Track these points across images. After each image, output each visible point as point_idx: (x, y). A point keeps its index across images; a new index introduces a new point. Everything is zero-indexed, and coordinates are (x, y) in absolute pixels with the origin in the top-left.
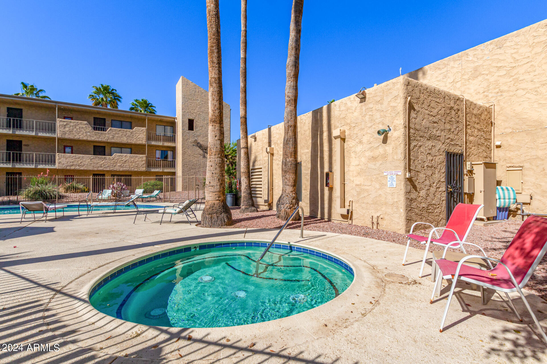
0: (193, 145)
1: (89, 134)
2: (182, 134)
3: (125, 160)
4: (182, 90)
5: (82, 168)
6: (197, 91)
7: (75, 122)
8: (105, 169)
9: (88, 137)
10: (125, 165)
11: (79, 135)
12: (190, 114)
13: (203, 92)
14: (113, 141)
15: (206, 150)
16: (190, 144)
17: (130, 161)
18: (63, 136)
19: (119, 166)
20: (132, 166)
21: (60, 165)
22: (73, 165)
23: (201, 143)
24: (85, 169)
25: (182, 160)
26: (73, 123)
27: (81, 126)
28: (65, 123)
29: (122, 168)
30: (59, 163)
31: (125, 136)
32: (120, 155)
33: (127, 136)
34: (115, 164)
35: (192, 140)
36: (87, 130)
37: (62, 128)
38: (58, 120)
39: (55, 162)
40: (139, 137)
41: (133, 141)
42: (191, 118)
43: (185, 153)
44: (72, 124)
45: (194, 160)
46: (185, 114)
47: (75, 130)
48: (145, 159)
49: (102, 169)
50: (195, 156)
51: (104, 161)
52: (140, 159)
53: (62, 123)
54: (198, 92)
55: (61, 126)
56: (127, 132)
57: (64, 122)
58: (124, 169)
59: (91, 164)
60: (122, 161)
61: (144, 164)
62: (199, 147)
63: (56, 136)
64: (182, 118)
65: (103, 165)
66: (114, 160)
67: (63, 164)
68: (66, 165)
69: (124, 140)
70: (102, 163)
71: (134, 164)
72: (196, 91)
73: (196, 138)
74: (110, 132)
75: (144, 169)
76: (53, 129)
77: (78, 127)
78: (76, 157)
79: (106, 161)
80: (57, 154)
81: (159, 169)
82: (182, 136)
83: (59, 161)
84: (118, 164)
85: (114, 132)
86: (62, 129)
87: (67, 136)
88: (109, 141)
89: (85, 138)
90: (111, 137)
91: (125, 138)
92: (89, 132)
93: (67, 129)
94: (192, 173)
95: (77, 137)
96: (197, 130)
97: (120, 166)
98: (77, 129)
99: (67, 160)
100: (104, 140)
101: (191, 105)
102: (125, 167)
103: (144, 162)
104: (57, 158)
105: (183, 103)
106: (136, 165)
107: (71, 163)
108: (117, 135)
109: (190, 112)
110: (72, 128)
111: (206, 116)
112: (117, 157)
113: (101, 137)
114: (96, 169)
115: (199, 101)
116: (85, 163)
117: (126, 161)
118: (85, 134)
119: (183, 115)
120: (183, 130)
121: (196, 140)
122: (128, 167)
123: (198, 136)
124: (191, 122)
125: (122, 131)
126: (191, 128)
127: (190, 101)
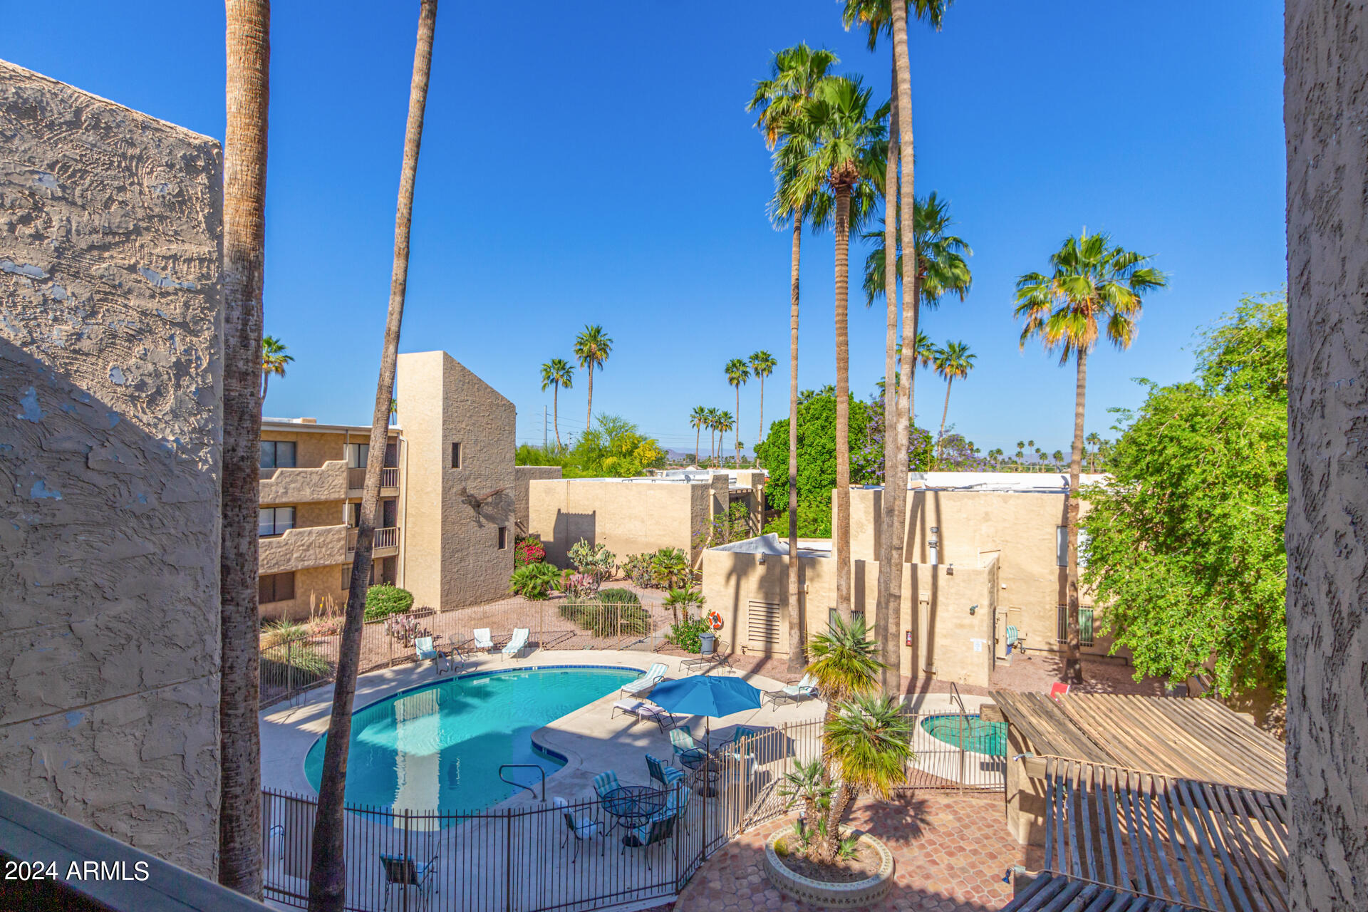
0: (460, 500)
2: (443, 478)
3: (308, 543)
4: (444, 382)
8: (269, 571)
10: (308, 553)
12: (454, 432)
13: (475, 380)
14: (284, 499)
15: (480, 507)
16: (454, 498)
17: (317, 545)
19: (296, 558)
20: (321, 555)
23: (472, 493)
25: (442, 535)
29: (302, 563)
31: (308, 484)
32: (300, 533)
33: (311, 485)
34: (288, 557)
35: (457, 489)
40: (334, 484)
41: (323, 495)
42: (456, 441)
43: (445, 519)
45: (460, 533)
46: (447, 434)
48: (344, 534)
50: (462, 521)
51: (268, 552)
52: (336, 537)
54: (469, 382)
56: (311, 475)
58: (306, 563)
60: (303, 545)
61: (341, 548)
62: (468, 502)
64: (443, 444)
65: (266, 562)
66: (287, 547)
69: (306, 495)
70: (264, 556)
71: (324, 550)
72: (464, 382)
73: (463, 484)
74: (280, 480)
75: (339, 559)
79: (272, 551)
82: (443, 482)
84: (295, 556)
85: (288, 480)
88: (277, 501)
90: (281, 490)
91: (308, 490)
94: (456, 562)
96: (466, 464)
97: (299, 559)
100: (268, 500)
101: (456, 412)
102: (308, 560)
103: (343, 542)
105: (444, 409)
106: (328, 553)
108: (293, 485)
109: (456, 430)
111: (479, 433)
112: (293, 538)
113: (262, 495)
115: (469, 403)
117: (309, 546)
119: (445, 437)
120: (444, 468)
121: (464, 491)
122: (313, 557)
123: (467, 479)
124: (456, 447)
125: (303, 475)
126: (455, 464)
127: (456, 405)
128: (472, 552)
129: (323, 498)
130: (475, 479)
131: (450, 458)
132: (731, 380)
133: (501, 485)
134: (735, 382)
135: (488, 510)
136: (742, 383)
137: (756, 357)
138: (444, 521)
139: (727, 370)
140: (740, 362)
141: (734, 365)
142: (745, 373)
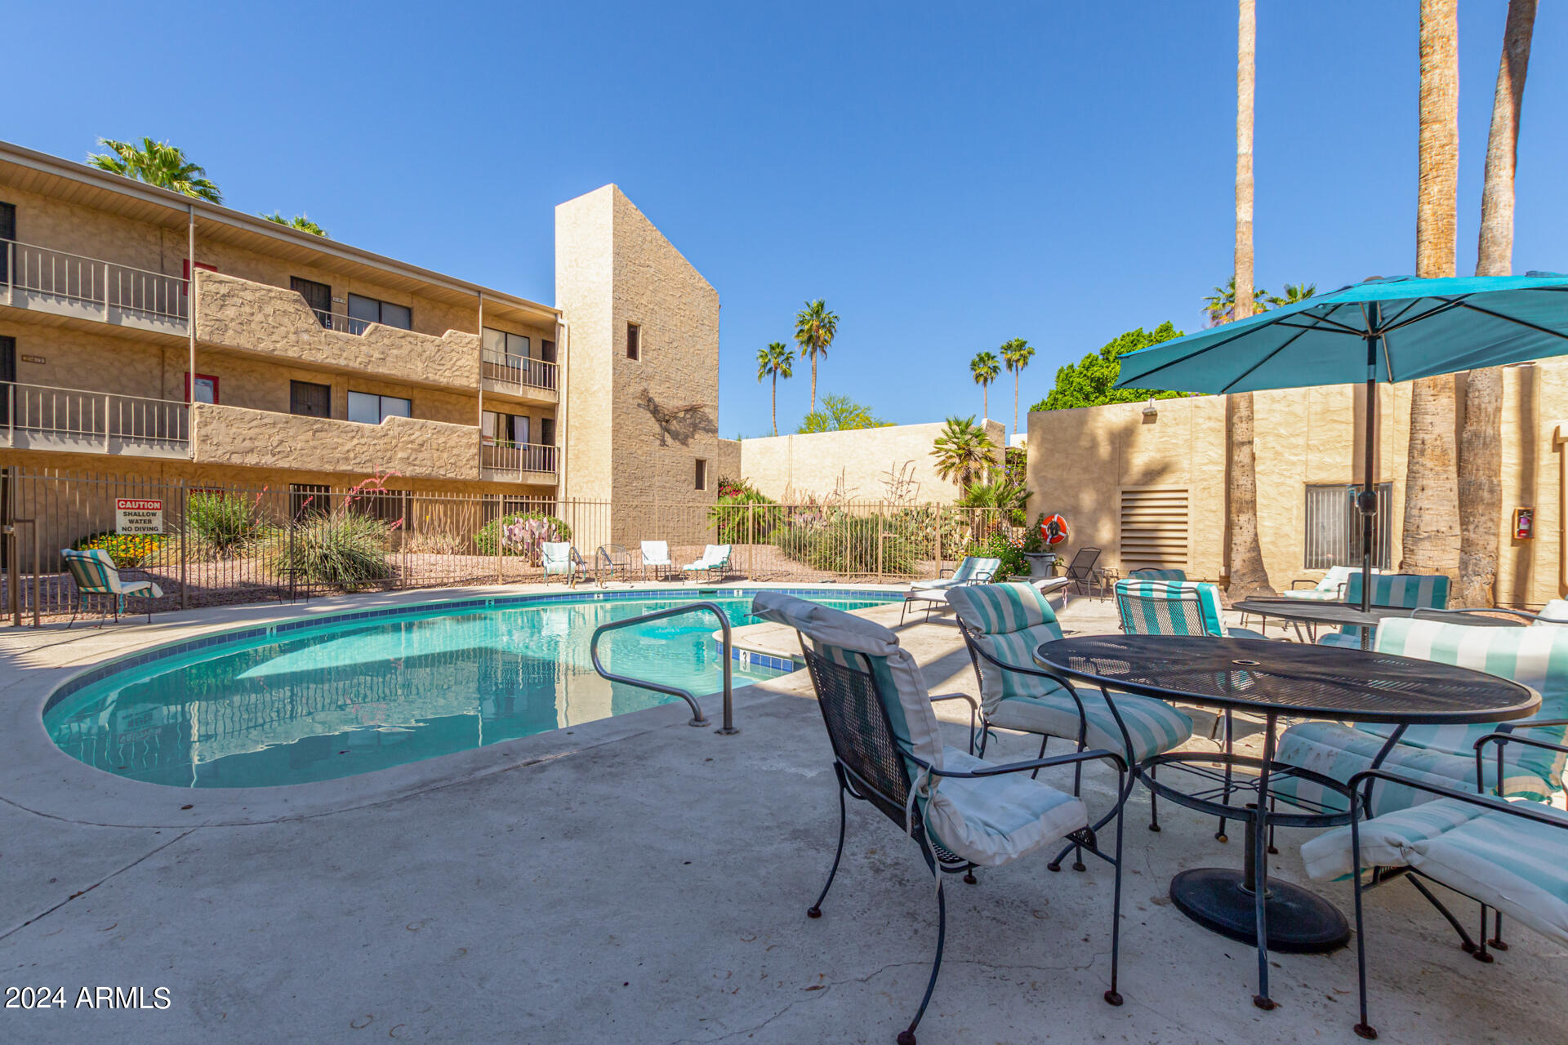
0: (639, 405)
1: (305, 337)
2: (614, 369)
3: (419, 441)
4: (615, 229)
5: (284, 464)
6: (649, 238)
7: (261, 289)
8: (358, 470)
9: (303, 350)
10: (420, 456)
11: (274, 337)
12: (631, 307)
13: (660, 242)
14: (382, 370)
15: (667, 421)
16: (631, 401)
17: (435, 446)
18: (216, 339)
19: (402, 459)
20: (441, 463)
21: (208, 447)
22: (252, 451)
23: (657, 400)
24: (295, 465)
25: (613, 450)
26: (254, 290)
27: (278, 304)
28: (224, 290)
29: (411, 468)
30: (205, 439)
31: (420, 355)
32: (407, 423)
33: (424, 357)
34: (389, 454)
35: (635, 388)
36: (300, 324)
37: (214, 307)
38: (197, 273)
39: (185, 436)
40: (459, 363)
41: (444, 377)
42: (634, 320)
43: (617, 428)
44: (248, 296)
45: (640, 452)
46: (620, 306)
47: (259, 317)
48: (475, 438)
49: (350, 468)
50: (643, 437)
51: (355, 441)
52: (464, 440)
53: (212, 287)
54: (651, 242)
55: (208, 300)
56: (427, 345)
57: (221, 282)
58: (418, 470)
59: (315, 448)
60: (412, 442)
61: (472, 457)
62: (651, 412)
63: (189, 332)
64: (614, 319)
65: (352, 455)
66: (386, 440)
67: (218, 445)
68: (229, 448)
69: (417, 371)
70: (349, 446)
71: (445, 455)
72: (645, 239)
73: (644, 384)
74: (373, 339)
75: (471, 473)
76: (179, 312)
77: (269, 310)
78: (265, 421)
79: (363, 441)
80: (196, 404)
81: (515, 475)
82: (614, 374)
83: (203, 432)
84: (400, 455)
85: (386, 341)
86: (213, 310)
87: (230, 340)
88: (370, 369)
89: (292, 353)
90: (377, 355)
91: (419, 364)
92: (306, 331)
93: (230, 312)
94: (634, 493)
95: (264, 346)
96: (648, 358)
97: (406, 460)
98: (267, 316)
99: (234, 430)
100: (355, 365)
101: (633, 279)
102: (420, 466)
103: (474, 451)
104: (194, 419)
105: (615, 269)
106: (452, 461)
107: (247, 444)
108: (395, 352)
109: (633, 303)
110: (247, 309)
111: (667, 319)
112: (397, 430)
113: (345, 355)
114: (329, 468)
115: (652, 271)
116: (294, 445)
117: (422, 445)
118: (292, 337)
119: (616, 309)
120: (615, 354)
121: (645, 391)
122: (429, 463)
123: (649, 378)
124: (633, 331)
125: (409, 339)
126: (632, 353)
127: (633, 268)
128: (657, 484)
129: (443, 381)
130: (662, 382)
131: (624, 342)
132: (978, 376)
133: (697, 400)
134: (982, 379)
135: (675, 425)
136: (989, 380)
137: (1009, 347)
138: (617, 430)
139: (974, 365)
140: (988, 355)
141: (981, 359)
142: (995, 369)
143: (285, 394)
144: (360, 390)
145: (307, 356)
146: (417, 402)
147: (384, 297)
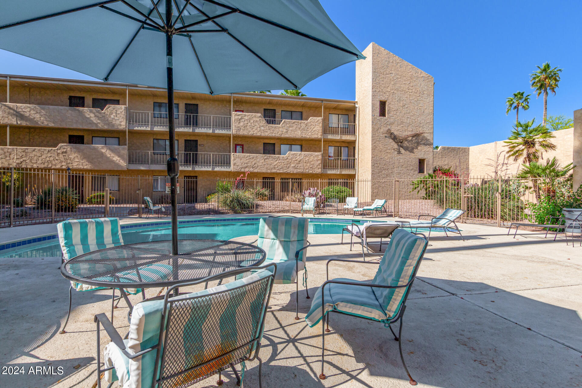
0: (386, 137)
1: (262, 128)
2: (372, 122)
3: (299, 160)
4: (373, 62)
5: (256, 171)
6: (391, 61)
7: (250, 115)
8: (278, 171)
9: (262, 133)
10: (299, 165)
11: (253, 130)
12: (381, 94)
13: (398, 61)
14: (287, 136)
15: (401, 142)
16: (381, 135)
17: (304, 161)
18: (238, 133)
19: (293, 167)
20: (307, 167)
21: (235, 167)
22: (247, 167)
23: (396, 133)
24: (259, 171)
25: (372, 158)
26: (248, 116)
27: (255, 119)
28: (240, 117)
29: (296, 170)
30: (234, 164)
31: (299, 129)
32: (295, 154)
33: (301, 129)
34: (288, 165)
35: (384, 129)
36: (261, 124)
37: (237, 123)
38: (233, 113)
39: (230, 163)
40: (314, 129)
41: (308, 135)
42: (383, 99)
43: (374, 148)
44: (246, 118)
45: (386, 158)
46: (376, 94)
47: (249, 124)
48: (320, 157)
49: (275, 171)
50: (388, 151)
51: (277, 162)
52: (316, 158)
53: (237, 117)
54: (393, 62)
55: (236, 121)
56: (302, 124)
57: (239, 115)
58: (299, 170)
59: (265, 165)
60: (296, 160)
61: (319, 165)
62: (392, 139)
63: (231, 133)
64: (372, 100)
65: (276, 166)
66: (288, 160)
67: (238, 166)
68: (241, 167)
69: (298, 134)
70: (275, 163)
71: (308, 164)
72: (389, 62)
73: (389, 127)
74: (283, 125)
75: (319, 171)
76: (228, 126)
77: (252, 121)
78: (251, 157)
79: (280, 161)
80: (232, 154)
81: (337, 171)
82: (372, 125)
83: (234, 162)
84: (292, 165)
85: (288, 125)
86: (237, 124)
87: (241, 133)
88: (282, 136)
89: (258, 134)
90: (285, 131)
91: (299, 132)
92: (263, 126)
93: (242, 124)
94: (383, 176)
95: (251, 133)
96: (390, 115)
97: (294, 167)
98: (251, 123)
99: (242, 161)
100: (278, 135)
101: (383, 81)
102: (299, 169)
103: (319, 162)
104: (232, 158)
105: (373, 79)
106: (311, 166)
107: (246, 165)
108: (291, 129)
109: (382, 92)
110: (246, 122)
111: (402, 95)
112: (291, 156)
113: (274, 132)
114: (269, 171)
115: (393, 75)
116: (258, 164)
117: (300, 161)
118: (259, 129)
119: (373, 96)
120: (373, 116)
121: (389, 129)
122: (302, 168)
123: (392, 124)
124: (383, 104)
125: (295, 123)
126: (383, 113)
127: (382, 76)
128: (396, 172)
129: (308, 137)
130: (398, 125)
131: (378, 110)
133: (420, 130)
135: (406, 144)
138: (374, 149)
143: (261, 148)
144: (285, 143)
145: (263, 135)
146: (304, 145)
147: (293, 109)
